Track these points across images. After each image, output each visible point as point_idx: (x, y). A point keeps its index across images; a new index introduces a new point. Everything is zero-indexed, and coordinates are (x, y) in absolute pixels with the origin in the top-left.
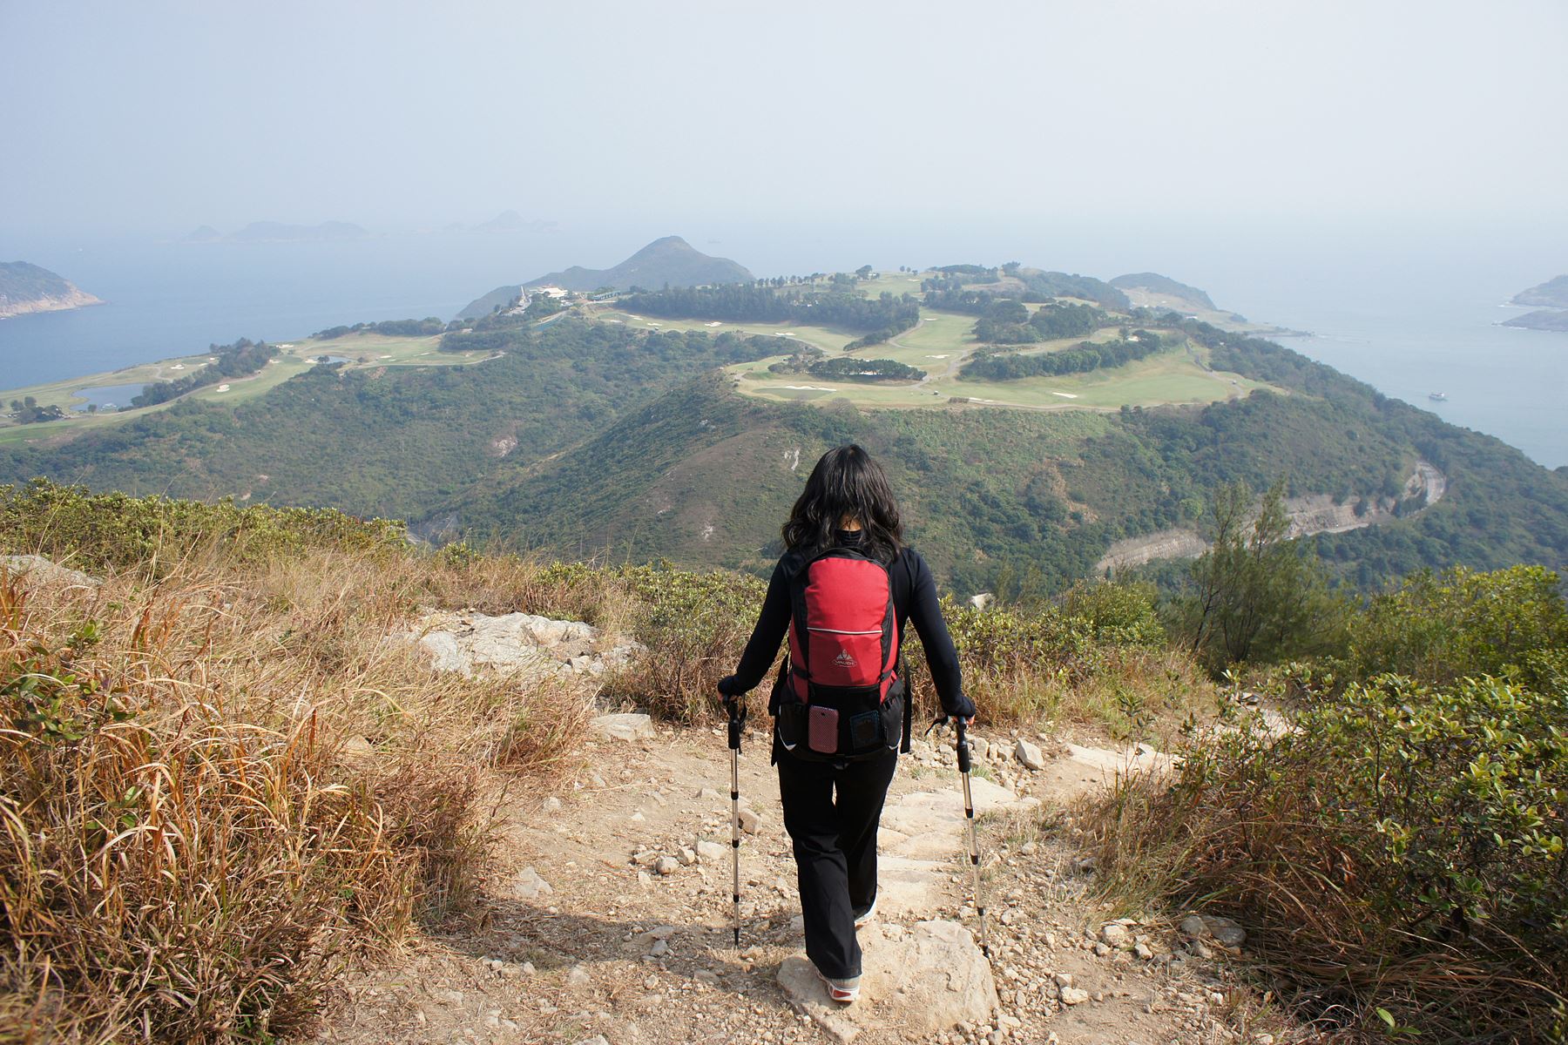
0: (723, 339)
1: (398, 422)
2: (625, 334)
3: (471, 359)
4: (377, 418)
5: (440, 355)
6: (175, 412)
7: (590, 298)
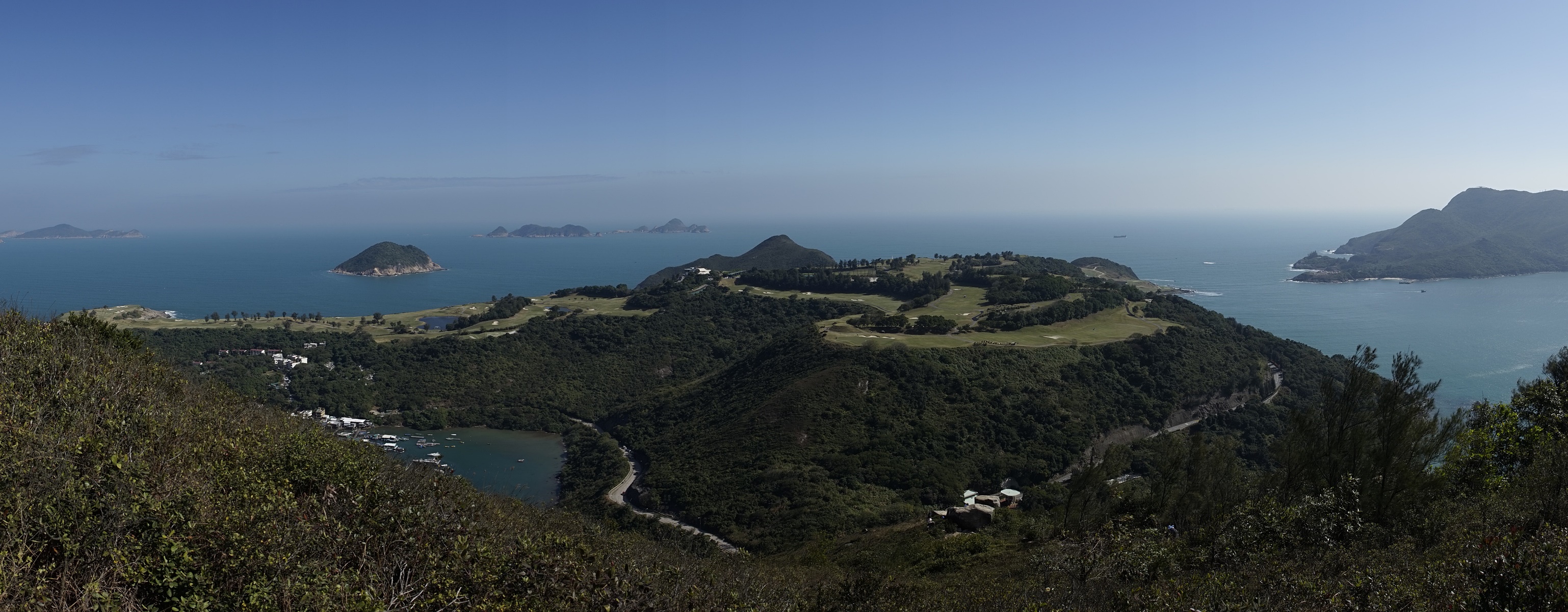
0: (815, 303)
2: (748, 299)
7: (725, 276)
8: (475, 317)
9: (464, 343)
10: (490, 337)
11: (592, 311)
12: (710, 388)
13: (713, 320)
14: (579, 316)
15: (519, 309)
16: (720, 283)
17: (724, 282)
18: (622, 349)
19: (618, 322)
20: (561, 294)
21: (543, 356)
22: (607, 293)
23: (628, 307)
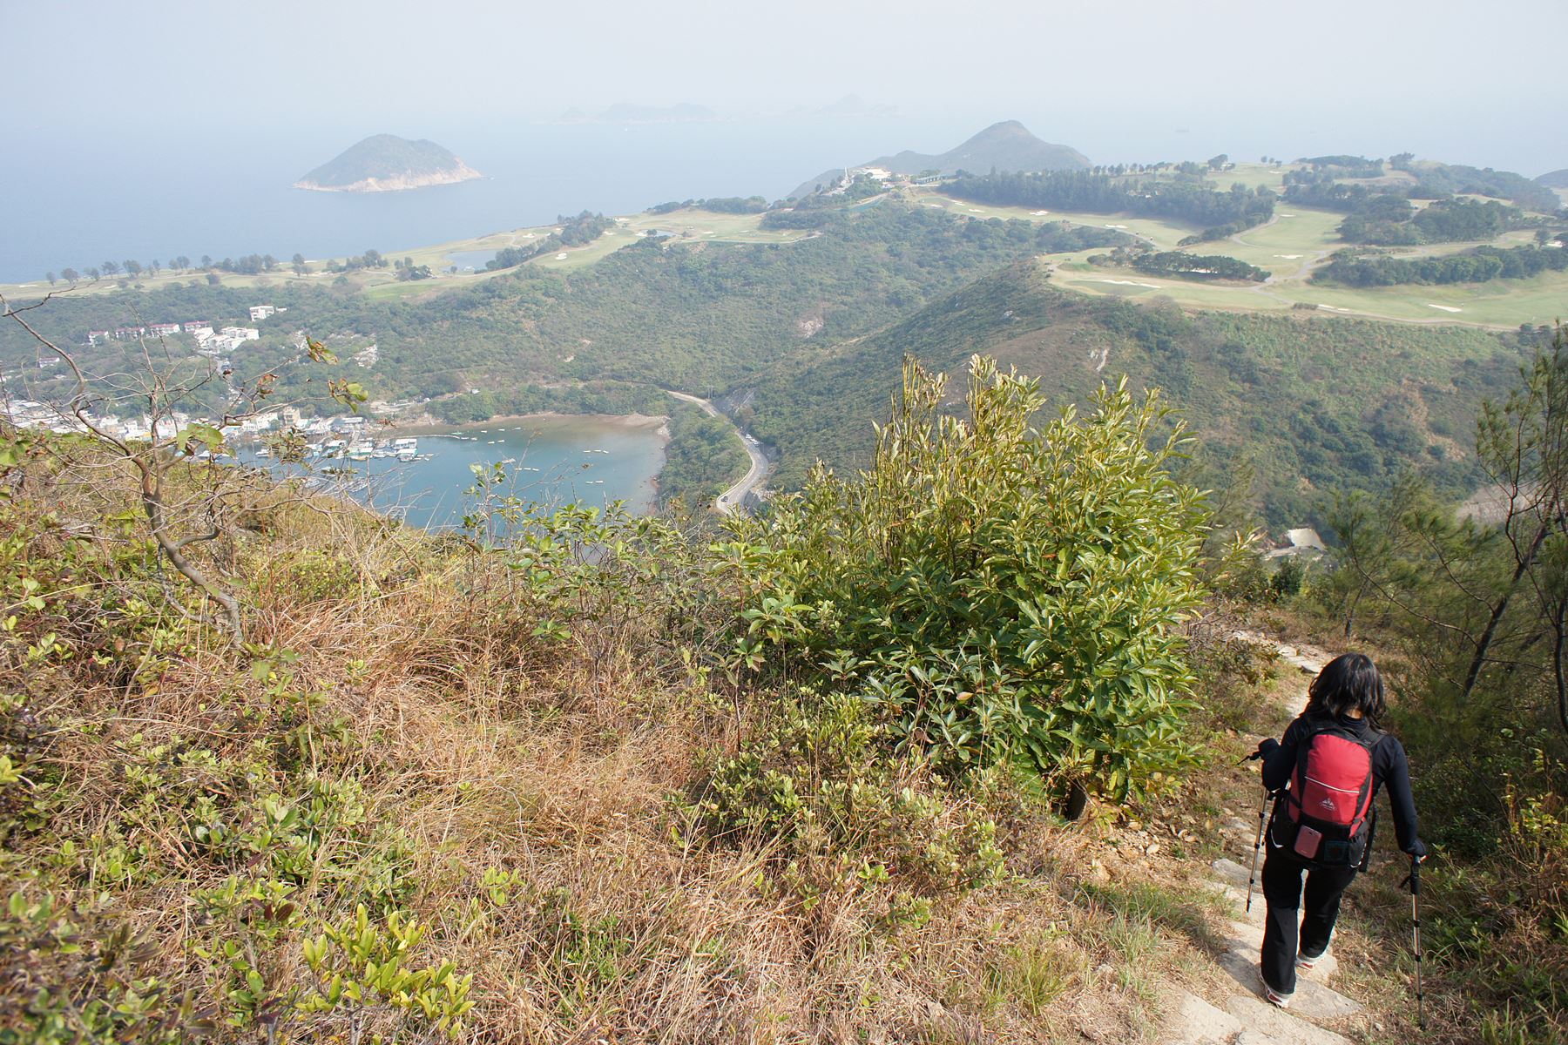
0: (1048, 228)
1: (712, 297)
2: (945, 220)
3: (787, 237)
4: (693, 292)
5: (758, 232)
6: (517, 276)
7: (912, 181)
8: (530, 248)
11: (708, 234)
14: (688, 242)
15: (598, 235)
20: (666, 210)
22: (735, 207)
23: (764, 229)
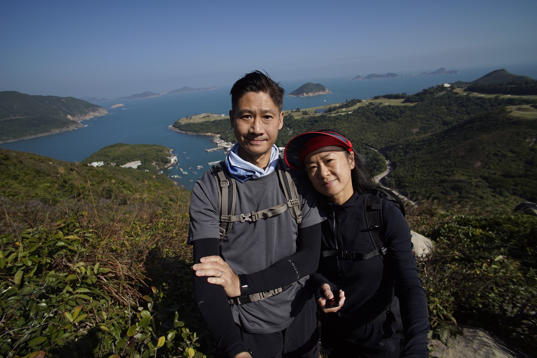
0: (511, 99)
1: (385, 121)
3: (410, 104)
5: (402, 103)
7: (458, 87)
8: (336, 107)
9: (329, 117)
10: (340, 115)
11: (387, 104)
12: (434, 137)
13: (446, 108)
14: (381, 106)
15: (355, 104)
16: (455, 91)
17: (457, 90)
18: (397, 120)
19: (397, 108)
20: (376, 98)
21: (362, 122)
22: (396, 97)
23: (405, 102)
